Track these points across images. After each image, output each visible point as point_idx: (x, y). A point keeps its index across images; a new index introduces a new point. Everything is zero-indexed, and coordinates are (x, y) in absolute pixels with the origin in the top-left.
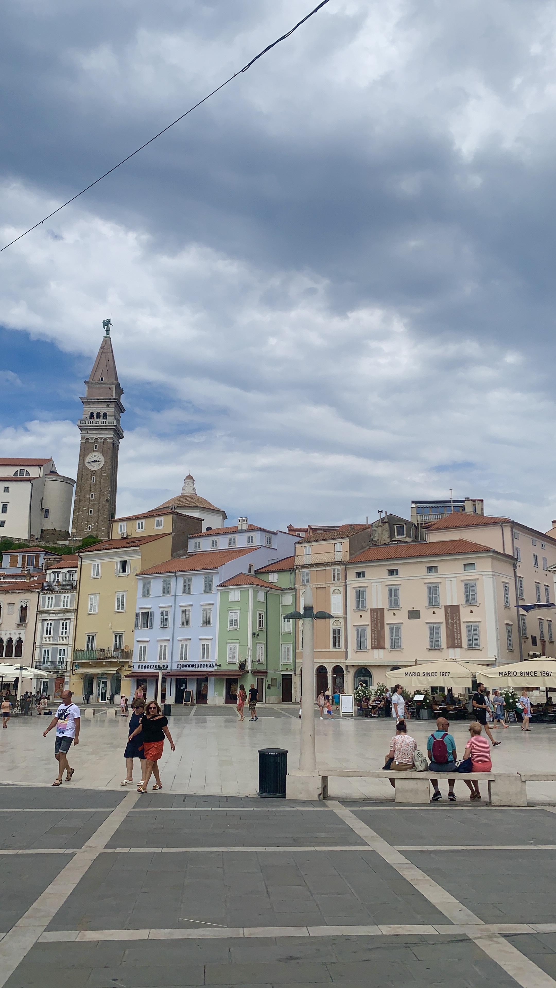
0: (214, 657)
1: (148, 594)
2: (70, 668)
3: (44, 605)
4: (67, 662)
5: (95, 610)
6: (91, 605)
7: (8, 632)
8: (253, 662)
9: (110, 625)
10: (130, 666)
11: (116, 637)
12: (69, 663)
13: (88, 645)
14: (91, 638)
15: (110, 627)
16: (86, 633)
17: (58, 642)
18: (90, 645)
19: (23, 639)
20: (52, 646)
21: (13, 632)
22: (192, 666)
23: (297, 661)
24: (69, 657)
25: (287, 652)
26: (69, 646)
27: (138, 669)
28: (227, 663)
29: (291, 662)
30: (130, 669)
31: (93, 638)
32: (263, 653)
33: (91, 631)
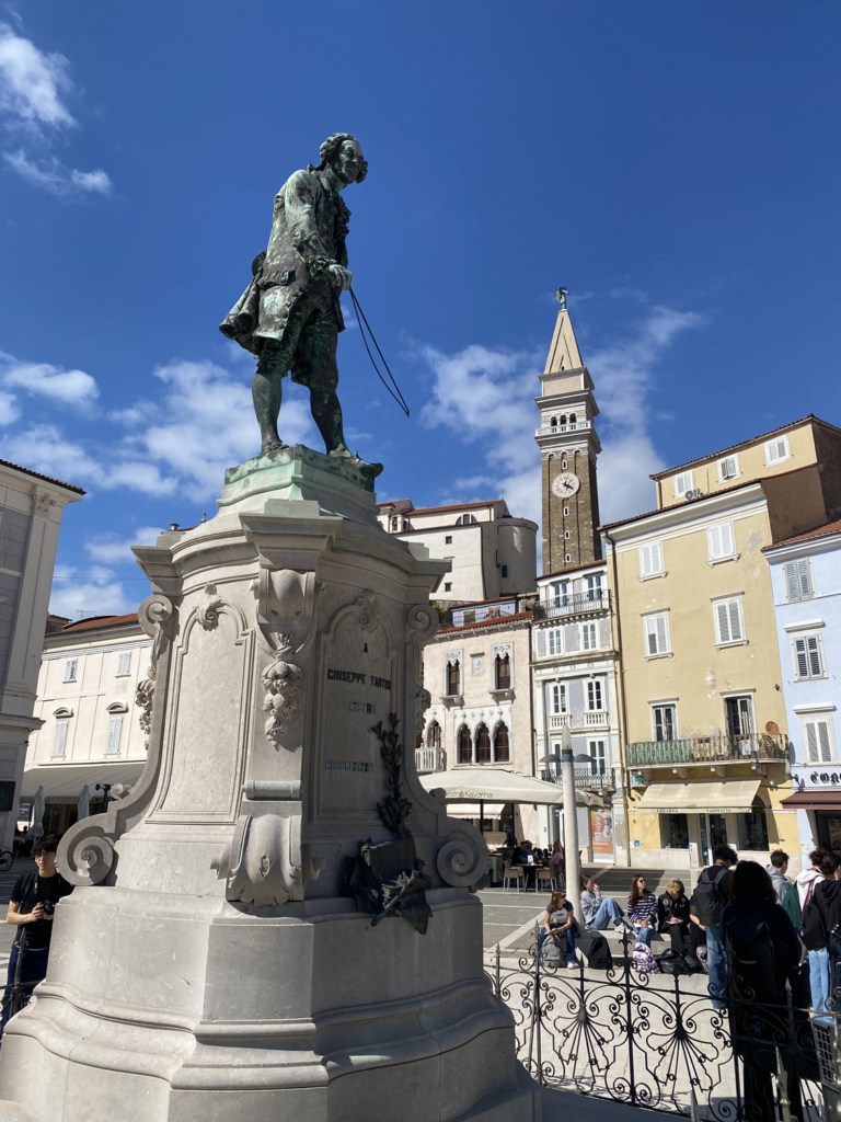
1: (806, 592)
2: (623, 784)
3: (542, 650)
4: (613, 770)
5: (663, 647)
6: (652, 638)
9: (709, 678)
10: (789, 777)
11: (731, 704)
12: (618, 773)
13: (659, 730)
14: (664, 714)
15: (710, 683)
16: (649, 703)
17: (586, 725)
18: (664, 729)
19: (508, 724)
24: (614, 758)
26: (612, 732)
27: (813, 785)
30: (790, 783)
31: (668, 713)
33: (662, 695)
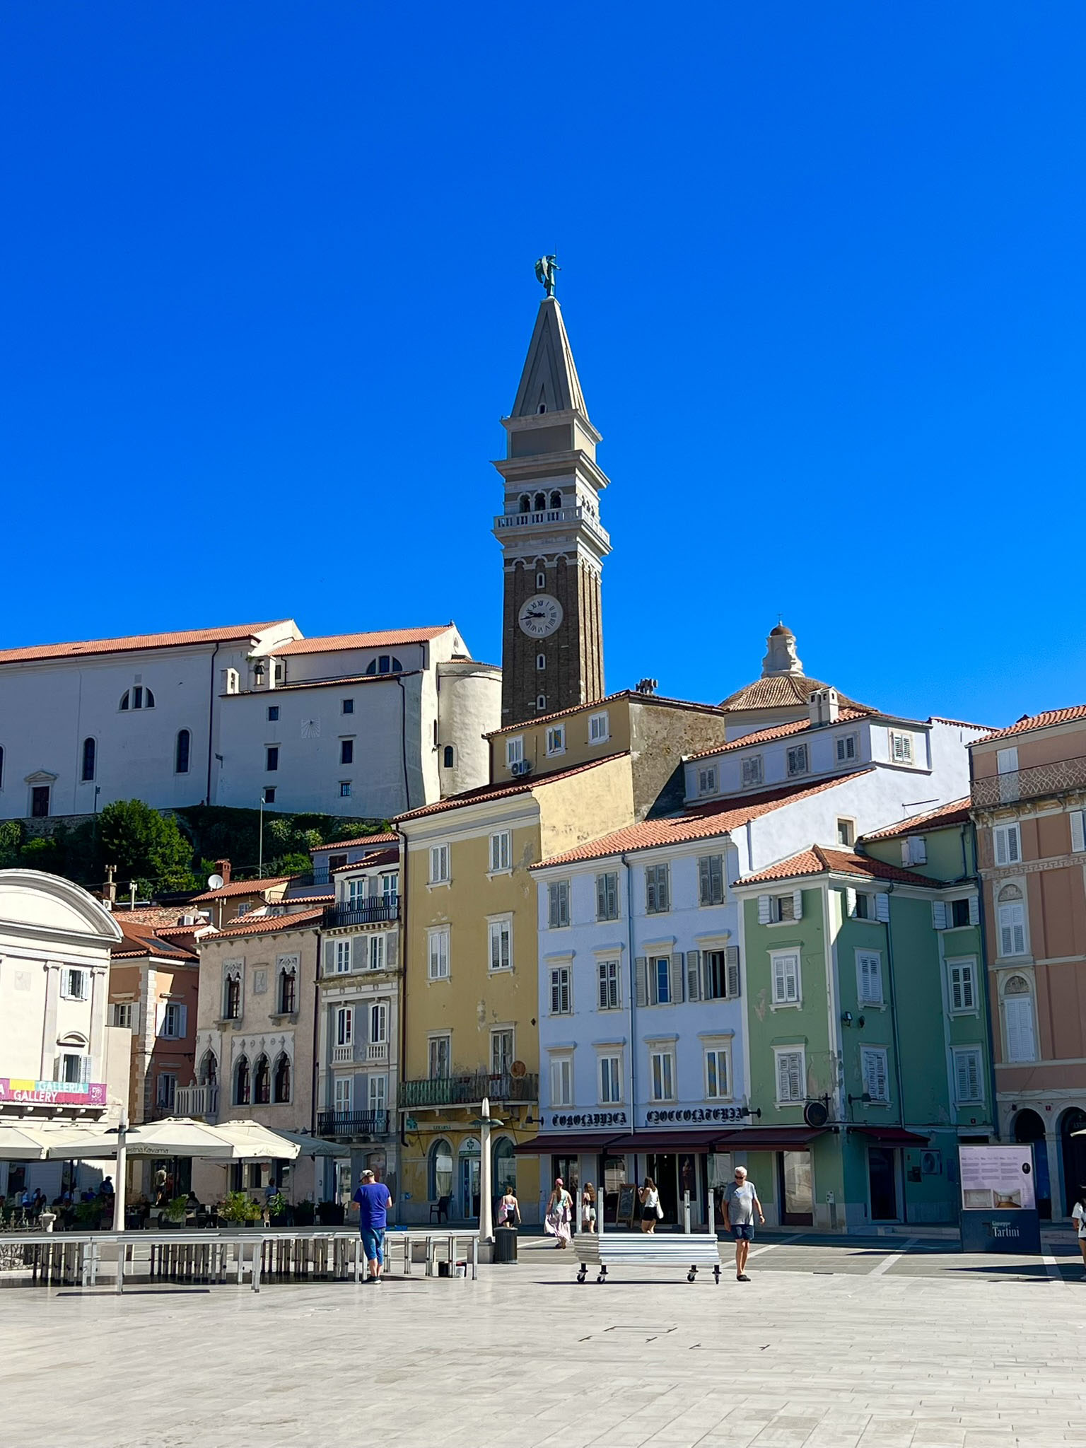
0: (741, 1089)
1: (563, 919)
2: (397, 1129)
3: (330, 966)
4: (388, 1112)
5: (443, 969)
6: (434, 957)
7: (258, 1039)
8: (850, 1102)
9: (480, 1008)
10: (530, 1120)
11: (496, 1039)
12: (393, 1116)
13: (433, 1065)
15: (481, 1014)
16: (426, 1034)
17: (368, 1059)
18: (437, 1065)
19: (291, 1056)
20: (352, 1071)
21: (268, 1038)
22: (687, 1115)
23: (999, 1097)
24: (391, 1098)
25: (967, 1071)
26: (392, 1068)
27: (554, 1128)
28: (777, 1106)
29: (984, 1099)
30: (531, 1126)
31: (443, 1045)
32: (886, 1072)
